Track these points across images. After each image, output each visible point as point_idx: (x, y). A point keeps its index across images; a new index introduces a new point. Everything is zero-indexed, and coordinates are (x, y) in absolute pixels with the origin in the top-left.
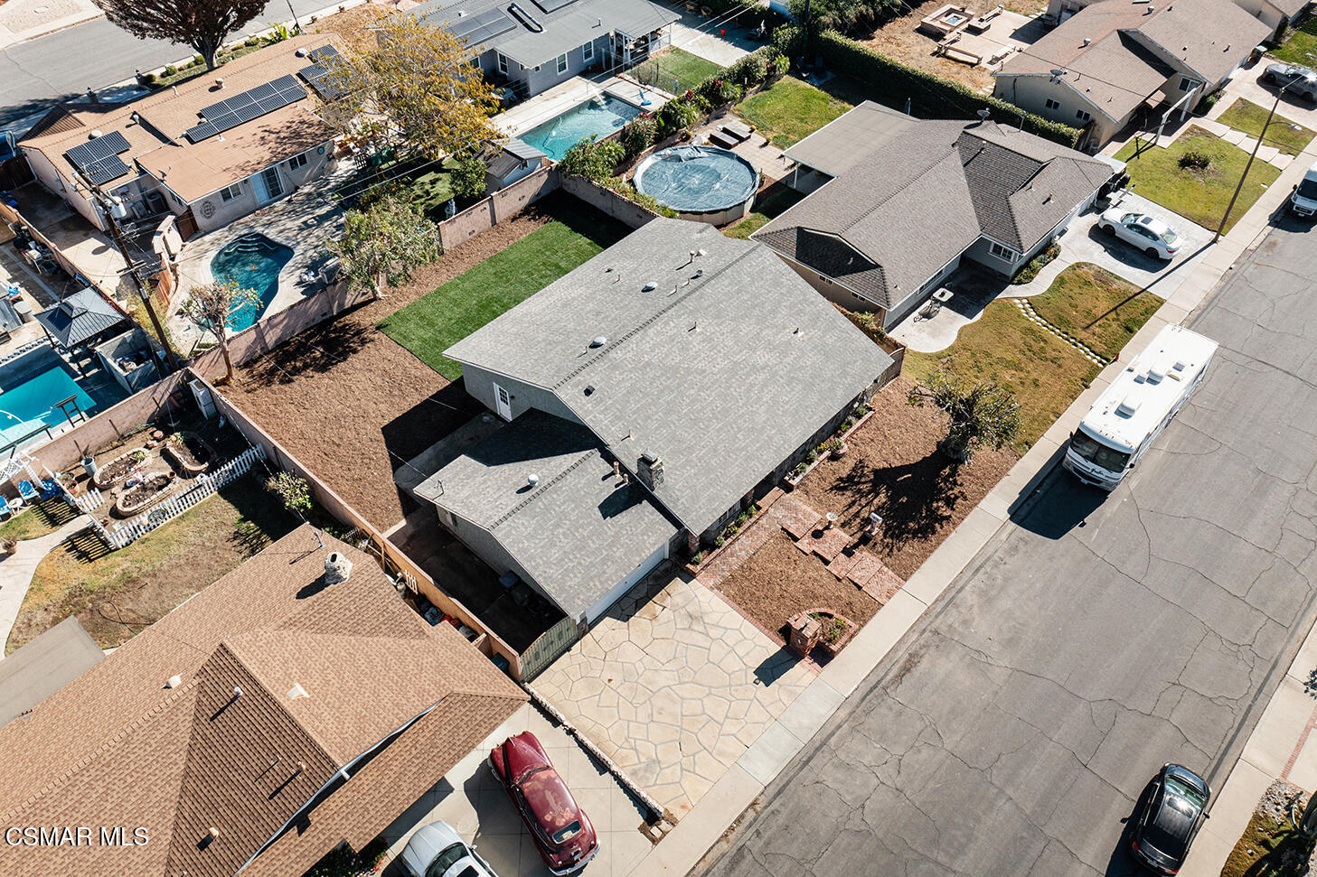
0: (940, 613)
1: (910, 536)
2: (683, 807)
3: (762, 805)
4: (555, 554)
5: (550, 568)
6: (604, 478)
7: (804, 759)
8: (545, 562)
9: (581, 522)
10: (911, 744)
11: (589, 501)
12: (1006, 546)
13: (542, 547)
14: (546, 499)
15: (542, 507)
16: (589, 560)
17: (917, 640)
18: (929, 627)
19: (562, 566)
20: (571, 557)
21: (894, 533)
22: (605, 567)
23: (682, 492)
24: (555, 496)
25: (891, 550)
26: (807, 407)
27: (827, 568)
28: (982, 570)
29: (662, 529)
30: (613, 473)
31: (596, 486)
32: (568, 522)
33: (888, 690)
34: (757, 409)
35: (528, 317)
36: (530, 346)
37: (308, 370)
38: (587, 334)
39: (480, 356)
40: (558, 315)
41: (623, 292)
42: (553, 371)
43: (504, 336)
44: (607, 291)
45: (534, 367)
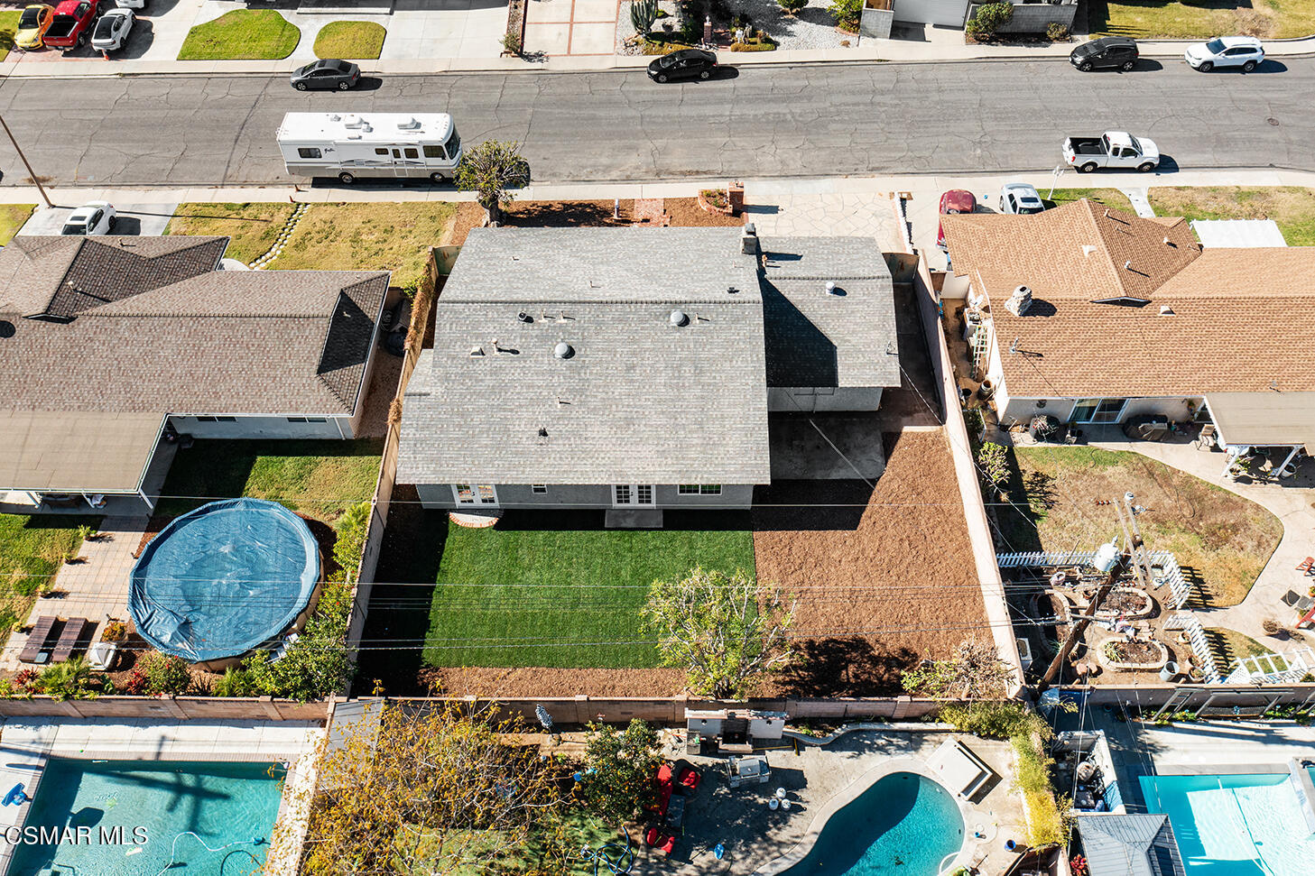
0: (641, 179)
1: (597, 208)
2: (882, 195)
10: (742, 150)
17: (671, 178)
18: (657, 178)
25: (619, 210)
28: (587, 179)
35: (666, 445)
36: (712, 390)
37: (876, 653)
38: (669, 346)
39: (754, 428)
40: (650, 412)
41: (582, 375)
42: (738, 325)
43: (710, 438)
44: (586, 396)
45: (742, 350)
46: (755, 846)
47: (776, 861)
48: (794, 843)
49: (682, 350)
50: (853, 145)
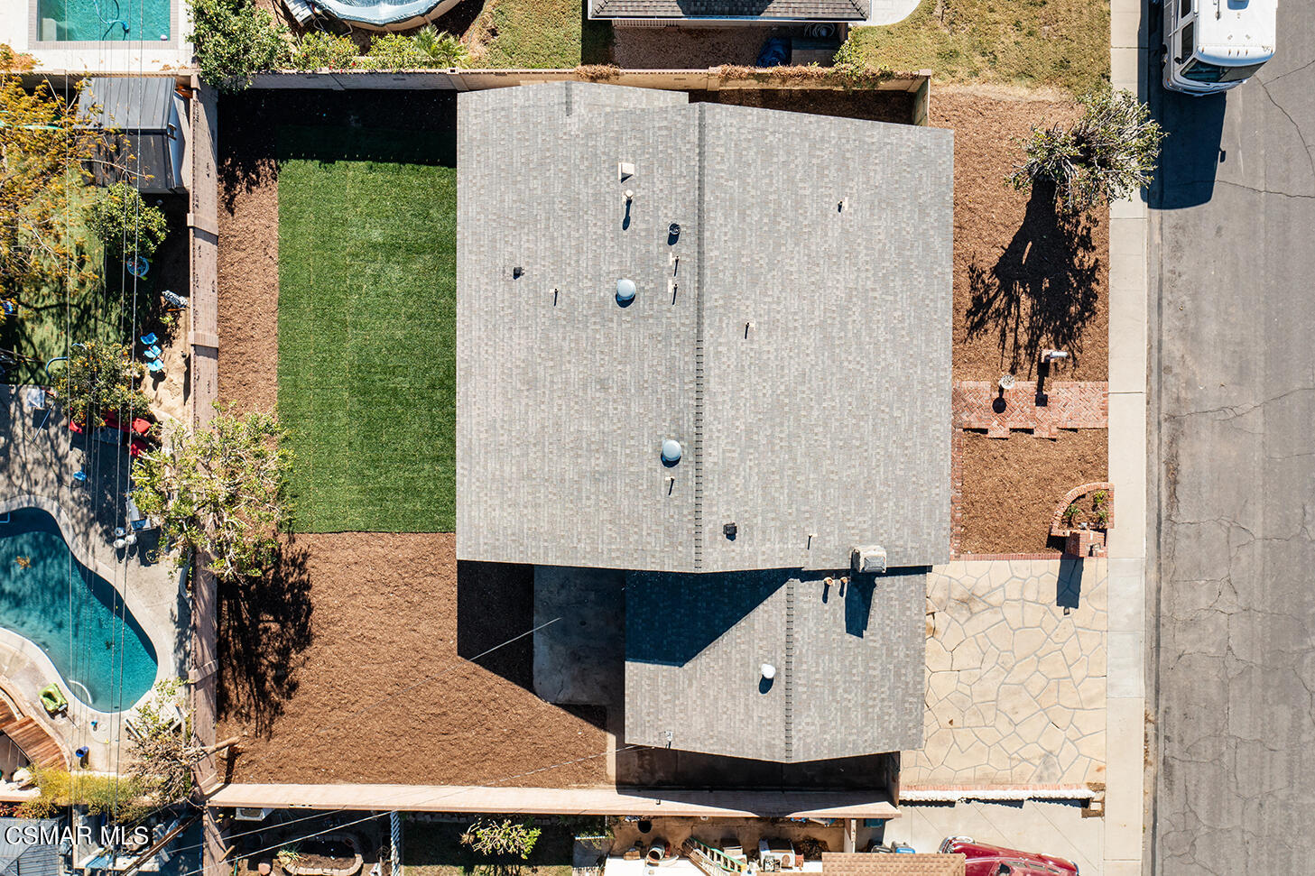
0: (1159, 391)
1: (1080, 324)
2: (1099, 770)
3: (1153, 713)
4: (857, 716)
5: (866, 733)
6: (825, 599)
7: (1154, 644)
8: (858, 734)
9: (847, 663)
10: (1227, 557)
11: (834, 636)
12: (1166, 249)
13: (842, 724)
14: (800, 678)
15: (805, 689)
16: (886, 689)
17: (1160, 439)
18: (1161, 416)
19: (873, 719)
20: (871, 703)
21: (1064, 335)
22: (903, 678)
23: (902, 538)
24: (804, 667)
25: (1075, 359)
26: (923, 300)
27: (1035, 436)
28: (1165, 303)
29: (913, 588)
30: (827, 586)
31: (826, 616)
32: (838, 677)
33: (1173, 518)
34: (885, 359)
35: (502, 432)
36: (572, 494)
37: (293, 656)
38: (632, 438)
39: (521, 545)
40: (543, 410)
41: (593, 320)
42: (662, 536)
43: (510, 488)
44: (564, 327)
45: (626, 538)
46: (85, 510)
47: (71, 530)
48: (88, 549)
49: (627, 455)
50: (1232, 742)
